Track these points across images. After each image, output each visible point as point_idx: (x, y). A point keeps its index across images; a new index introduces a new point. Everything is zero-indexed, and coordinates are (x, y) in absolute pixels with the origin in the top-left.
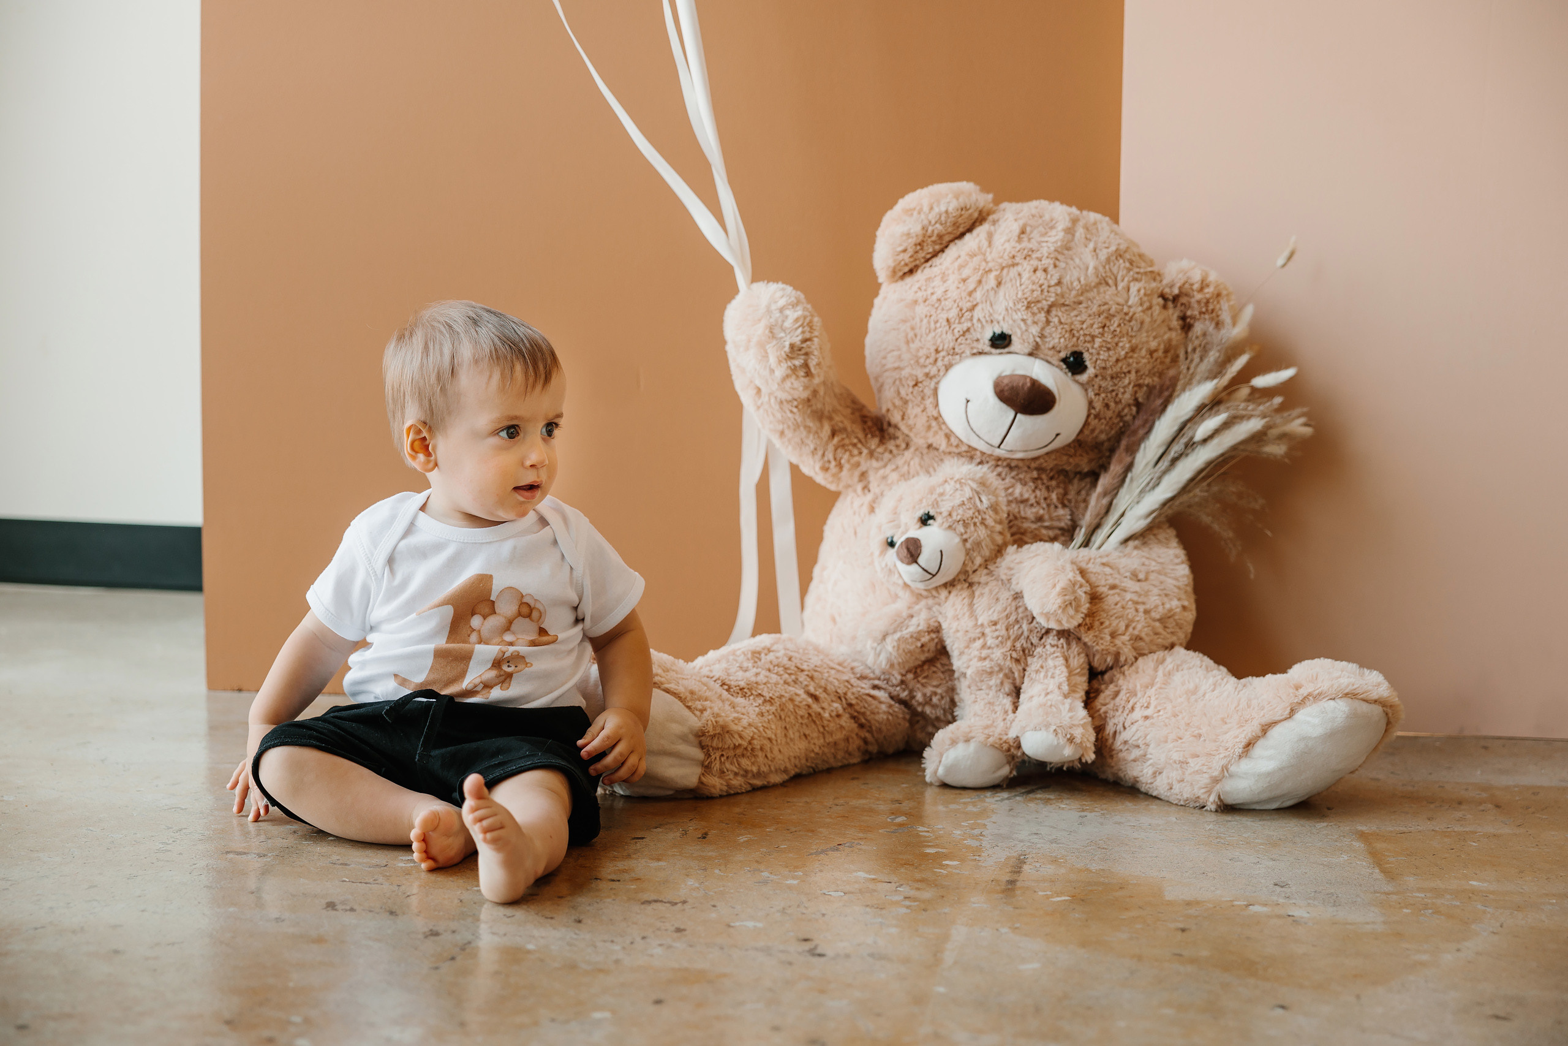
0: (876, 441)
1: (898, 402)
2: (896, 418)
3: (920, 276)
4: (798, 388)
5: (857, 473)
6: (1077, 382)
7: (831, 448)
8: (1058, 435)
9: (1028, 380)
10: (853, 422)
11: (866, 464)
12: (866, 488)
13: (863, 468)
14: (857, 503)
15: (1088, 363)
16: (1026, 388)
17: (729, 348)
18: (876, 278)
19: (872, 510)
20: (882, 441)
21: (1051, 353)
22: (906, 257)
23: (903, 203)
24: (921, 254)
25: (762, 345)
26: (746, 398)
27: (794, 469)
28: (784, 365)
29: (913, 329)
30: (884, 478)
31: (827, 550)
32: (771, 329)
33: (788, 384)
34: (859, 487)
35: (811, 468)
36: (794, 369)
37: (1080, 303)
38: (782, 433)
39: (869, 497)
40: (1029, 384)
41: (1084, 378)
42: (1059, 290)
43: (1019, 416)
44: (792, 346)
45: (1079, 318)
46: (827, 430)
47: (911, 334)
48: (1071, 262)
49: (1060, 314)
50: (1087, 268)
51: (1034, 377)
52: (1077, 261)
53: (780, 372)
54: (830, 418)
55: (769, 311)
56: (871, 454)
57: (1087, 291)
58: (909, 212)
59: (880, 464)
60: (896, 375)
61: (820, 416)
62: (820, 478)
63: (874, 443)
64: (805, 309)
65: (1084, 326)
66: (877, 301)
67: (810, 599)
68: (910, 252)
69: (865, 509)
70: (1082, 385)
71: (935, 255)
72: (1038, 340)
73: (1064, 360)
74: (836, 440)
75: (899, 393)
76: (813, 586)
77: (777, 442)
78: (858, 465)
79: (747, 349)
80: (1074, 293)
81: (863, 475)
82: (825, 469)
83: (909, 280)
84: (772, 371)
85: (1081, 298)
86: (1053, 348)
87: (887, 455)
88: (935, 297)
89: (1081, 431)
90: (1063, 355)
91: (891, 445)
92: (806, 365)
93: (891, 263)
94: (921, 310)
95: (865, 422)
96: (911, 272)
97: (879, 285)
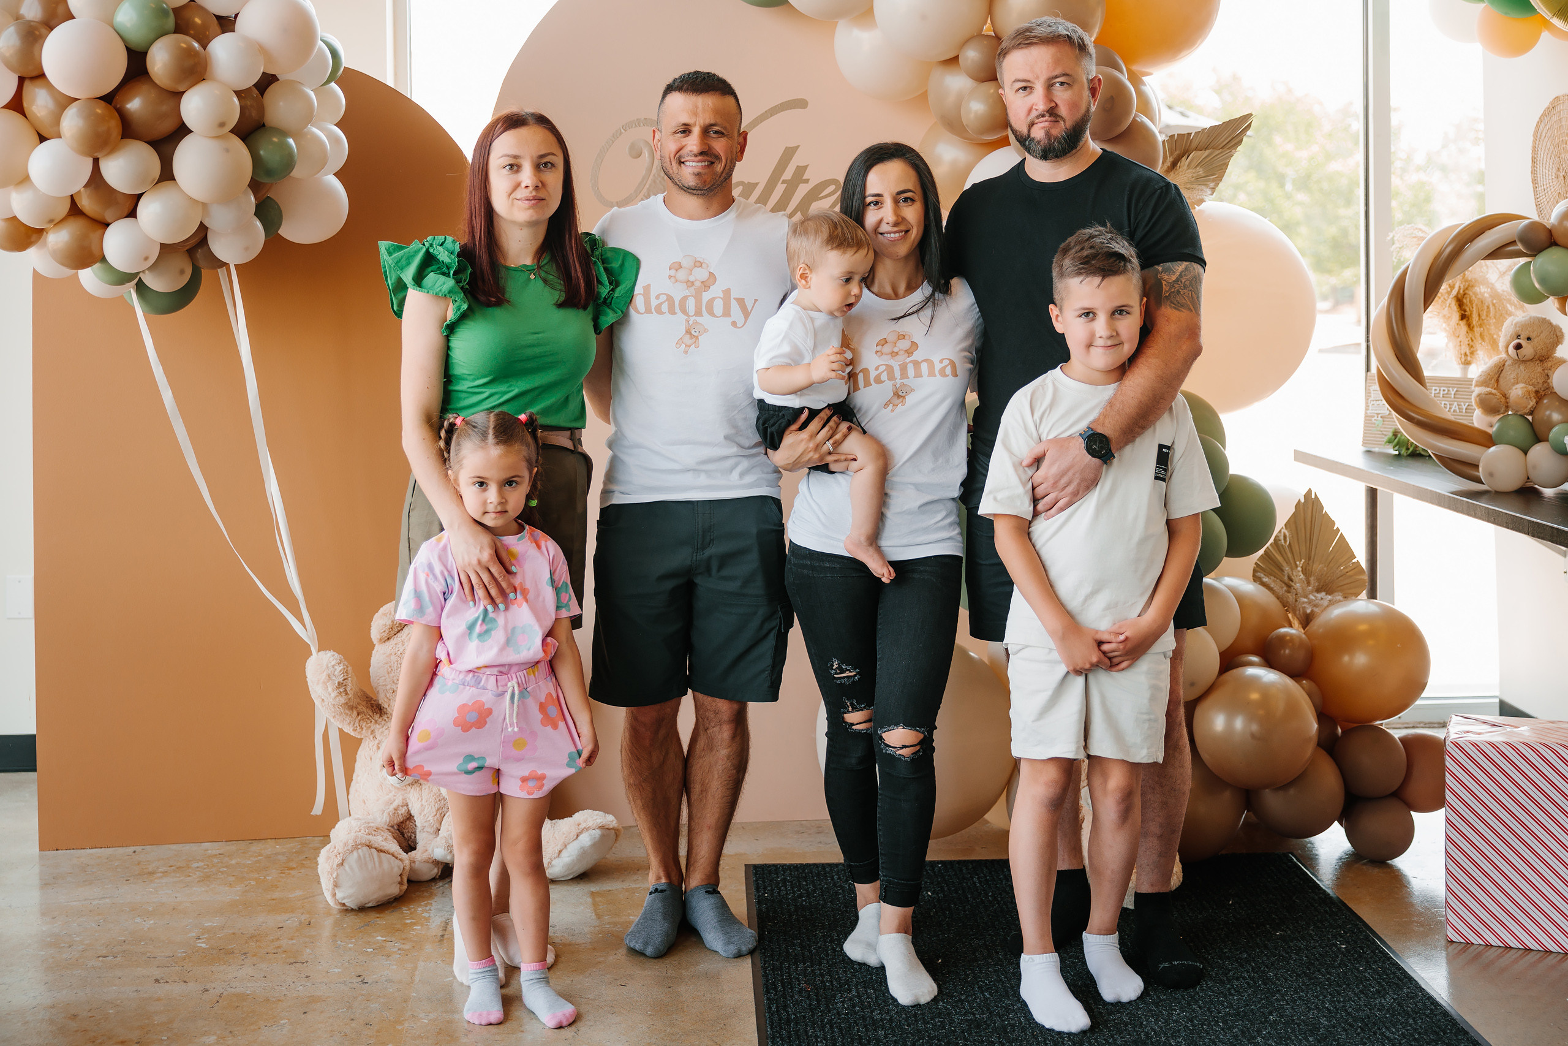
0: (378, 715)
1: (386, 700)
2: (386, 706)
3: (392, 642)
4: (342, 700)
5: (370, 731)
7: (357, 721)
10: (367, 708)
11: (373, 726)
12: (375, 737)
13: (372, 728)
14: (370, 745)
17: (310, 684)
18: (372, 642)
19: (378, 748)
20: (381, 716)
22: (385, 634)
23: (382, 610)
24: (392, 633)
25: (324, 683)
26: (317, 702)
27: (341, 730)
28: (336, 692)
29: (390, 667)
30: (382, 732)
31: (358, 765)
32: (329, 676)
33: (337, 699)
34: (371, 737)
35: (348, 729)
36: (340, 693)
38: (334, 717)
39: (377, 741)
44: (339, 683)
46: (355, 713)
47: (390, 670)
53: (333, 695)
54: (356, 708)
55: (327, 667)
56: (376, 721)
58: (385, 615)
59: (381, 726)
60: (384, 688)
61: (351, 708)
62: (352, 734)
63: (377, 717)
64: (344, 665)
66: (374, 652)
67: (352, 790)
68: (387, 632)
69: (375, 747)
71: (398, 632)
74: (359, 717)
75: (386, 695)
76: (353, 784)
77: (332, 720)
78: (370, 727)
79: (318, 684)
81: (373, 732)
82: (355, 730)
83: (387, 643)
84: (330, 694)
87: (383, 722)
88: (399, 652)
91: (385, 717)
92: (346, 690)
93: (379, 637)
94: (393, 658)
95: (373, 707)
96: (388, 639)
97: (374, 645)
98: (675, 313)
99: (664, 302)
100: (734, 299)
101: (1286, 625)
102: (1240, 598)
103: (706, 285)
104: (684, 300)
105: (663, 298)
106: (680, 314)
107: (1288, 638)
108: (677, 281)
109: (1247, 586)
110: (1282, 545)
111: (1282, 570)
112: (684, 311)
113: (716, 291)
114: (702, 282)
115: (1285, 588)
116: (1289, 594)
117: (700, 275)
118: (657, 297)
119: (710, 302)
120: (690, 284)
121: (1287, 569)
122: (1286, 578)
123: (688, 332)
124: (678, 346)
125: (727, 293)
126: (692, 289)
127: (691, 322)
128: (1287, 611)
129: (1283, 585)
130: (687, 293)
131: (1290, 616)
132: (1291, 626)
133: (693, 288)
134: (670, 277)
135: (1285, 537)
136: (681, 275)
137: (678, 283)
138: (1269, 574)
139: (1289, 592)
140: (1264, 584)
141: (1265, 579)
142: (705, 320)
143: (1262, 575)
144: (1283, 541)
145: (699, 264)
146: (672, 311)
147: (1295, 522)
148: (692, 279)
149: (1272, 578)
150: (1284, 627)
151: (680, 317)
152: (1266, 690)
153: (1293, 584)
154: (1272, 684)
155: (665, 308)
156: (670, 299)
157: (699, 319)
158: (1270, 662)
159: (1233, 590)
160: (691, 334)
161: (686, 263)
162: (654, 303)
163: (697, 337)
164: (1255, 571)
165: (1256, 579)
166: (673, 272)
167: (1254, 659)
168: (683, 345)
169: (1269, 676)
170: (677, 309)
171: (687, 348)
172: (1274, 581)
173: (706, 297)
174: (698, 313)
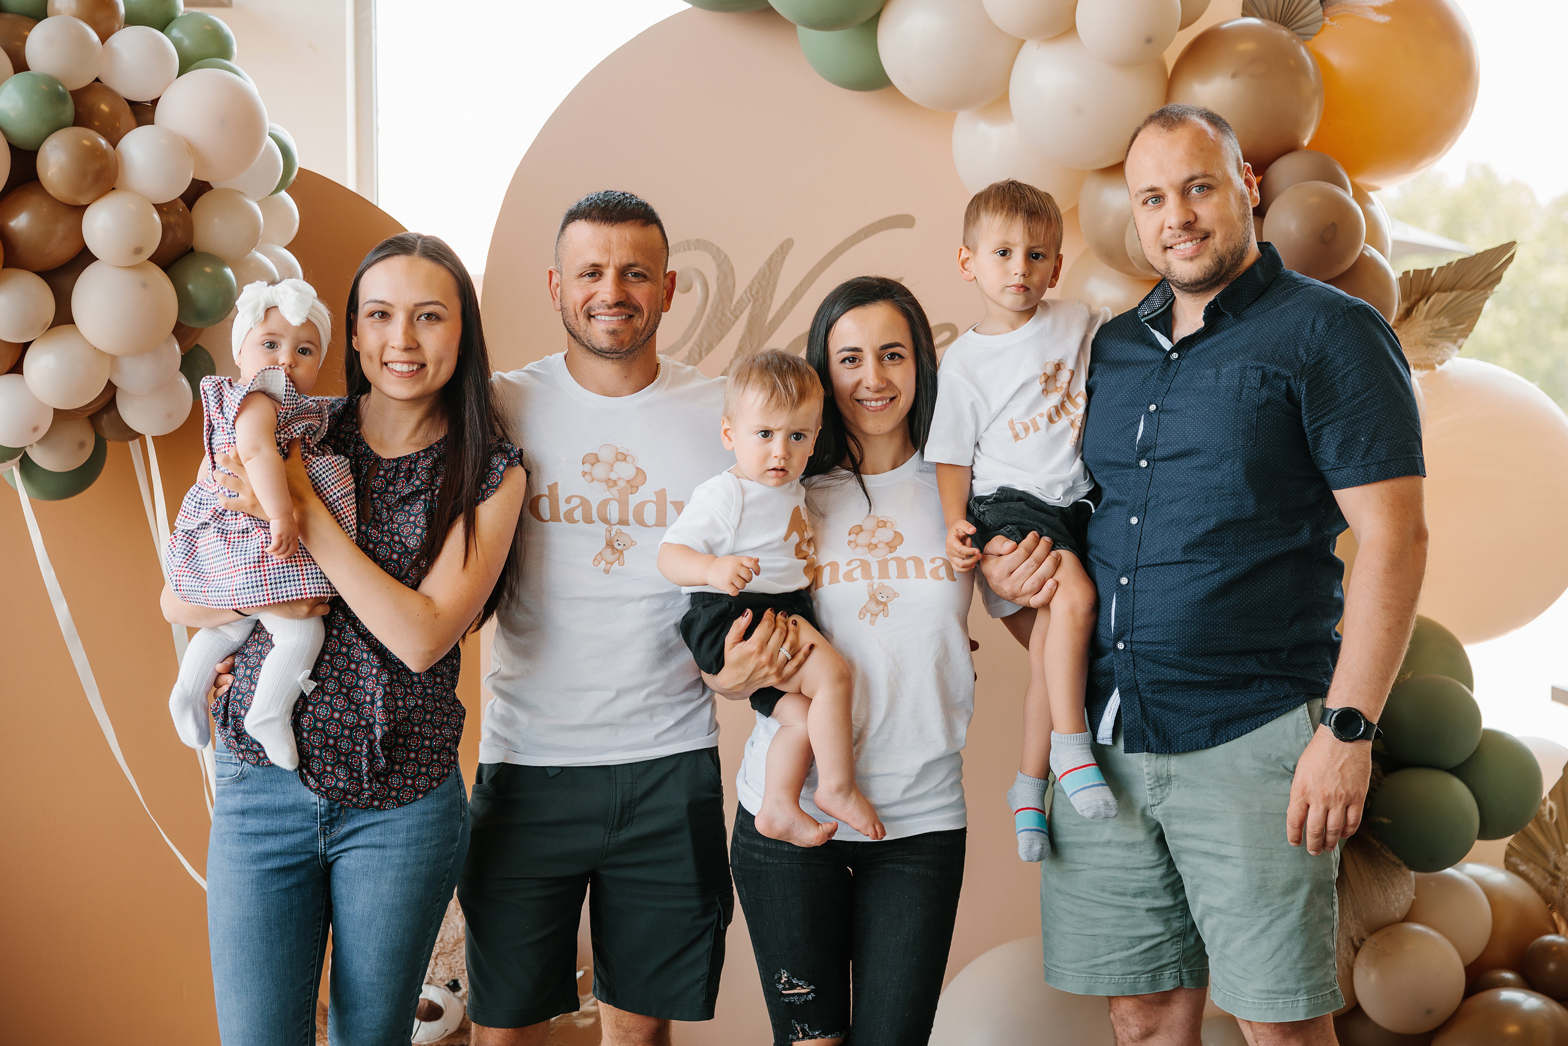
6: (455, 996)
8: (446, 1030)
9: (426, 1002)
15: (461, 986)
16: (425, 1008)
21: (439, 982)
37: (455, 950)
40: (427, 1005)
41: (460, 994)
42: (442, 945)
43: (422, 1022)
45: (455, 960)
48: (448, 925)
49: (443, 959)
50: (458, 928)
51: (430, 999)
52: (452, 924)
57: (458, 943)
65: (458, 964)
70: (459, 998)
72: (431, 975)
73: (448, 985)
80: (451, 945)
85: (455, 948)
86: (441, 979)
89: (461, 1023)
90: (446, 982)
98: (593, 522)
99: (578, 507)
100: (671, 502)
101: (1551, 929)
102: (1490, 891)
103: (633, 486)
104: (604, 504)
105: (575, 502)
106: (598, 522)
107: (1555, 949)
108: (593, 480)
109: (1498, 877)
110: (1545, 822)
111: (1545, 855)
112: (605, 520)
113: (647, 492)
114: (628, 481)
115: (1549, 880)
116: (1554, 888)
117: (624, 471)
118: (568, 501)
119: (640, 507)
120: (611, 483)
121: (1552, 854)
122: (1551, 867)
123: (610, 544)
124: (596, 563)
125: (661, 495)
126: (614, 491)
127: (613, 533)
128: (1551, 909)
129: (1547, 875)
130: (608, 495)
131: (1555, 915)
132: (1557, 932)
133: (616, 488)
134: (584, 474)
135: (1551, 811)
136: (599, 471)
137: (595, 483)
138: (1527, 860)
139: (1553, 884)
140: (1521, 874)
141: (1522, 868)
142: (632, 531)
143: (1518, 861)
144: (1547, 818)
145: (621, 457)
146: (588, 520)
147: (1563, 791)
148: (613, 476)
149: (1532, 865)
150: (1549, 933)
151: (600, 528)
152: (1526, 1019)
153: (1559, 874)
154: (1534, 1013)
155: (578, 514)
156: (585, 503)
157: (624, 528)
158: (1530, 983)
159: (1480, 881)
160: (613, 547)
161: (606, 455)
162: (563, 508)
163: (621, 552)
164: (1508, 855)
165: (1510, 866)
166: (587, 467)
167: (1509, 975)
168: (603, 563)
169: (1529, 1001)
170: (595, 517)
171: (609, 566)
172: (1534, 869)
173: (634, 500)
174: (623, 522)
